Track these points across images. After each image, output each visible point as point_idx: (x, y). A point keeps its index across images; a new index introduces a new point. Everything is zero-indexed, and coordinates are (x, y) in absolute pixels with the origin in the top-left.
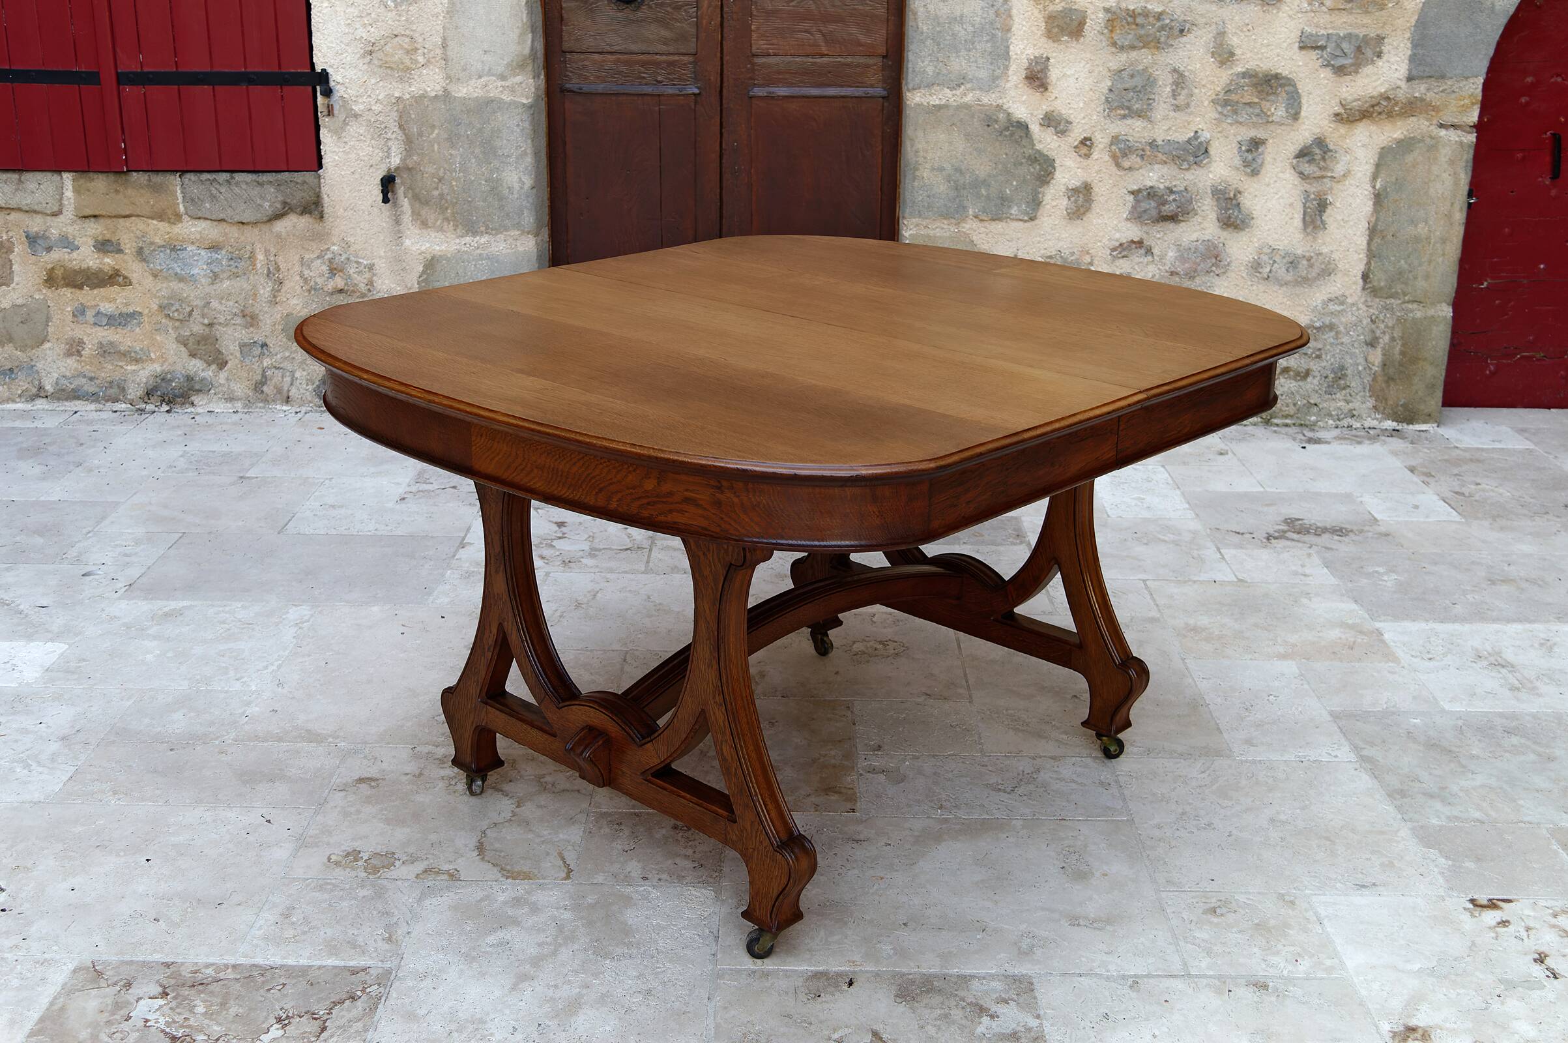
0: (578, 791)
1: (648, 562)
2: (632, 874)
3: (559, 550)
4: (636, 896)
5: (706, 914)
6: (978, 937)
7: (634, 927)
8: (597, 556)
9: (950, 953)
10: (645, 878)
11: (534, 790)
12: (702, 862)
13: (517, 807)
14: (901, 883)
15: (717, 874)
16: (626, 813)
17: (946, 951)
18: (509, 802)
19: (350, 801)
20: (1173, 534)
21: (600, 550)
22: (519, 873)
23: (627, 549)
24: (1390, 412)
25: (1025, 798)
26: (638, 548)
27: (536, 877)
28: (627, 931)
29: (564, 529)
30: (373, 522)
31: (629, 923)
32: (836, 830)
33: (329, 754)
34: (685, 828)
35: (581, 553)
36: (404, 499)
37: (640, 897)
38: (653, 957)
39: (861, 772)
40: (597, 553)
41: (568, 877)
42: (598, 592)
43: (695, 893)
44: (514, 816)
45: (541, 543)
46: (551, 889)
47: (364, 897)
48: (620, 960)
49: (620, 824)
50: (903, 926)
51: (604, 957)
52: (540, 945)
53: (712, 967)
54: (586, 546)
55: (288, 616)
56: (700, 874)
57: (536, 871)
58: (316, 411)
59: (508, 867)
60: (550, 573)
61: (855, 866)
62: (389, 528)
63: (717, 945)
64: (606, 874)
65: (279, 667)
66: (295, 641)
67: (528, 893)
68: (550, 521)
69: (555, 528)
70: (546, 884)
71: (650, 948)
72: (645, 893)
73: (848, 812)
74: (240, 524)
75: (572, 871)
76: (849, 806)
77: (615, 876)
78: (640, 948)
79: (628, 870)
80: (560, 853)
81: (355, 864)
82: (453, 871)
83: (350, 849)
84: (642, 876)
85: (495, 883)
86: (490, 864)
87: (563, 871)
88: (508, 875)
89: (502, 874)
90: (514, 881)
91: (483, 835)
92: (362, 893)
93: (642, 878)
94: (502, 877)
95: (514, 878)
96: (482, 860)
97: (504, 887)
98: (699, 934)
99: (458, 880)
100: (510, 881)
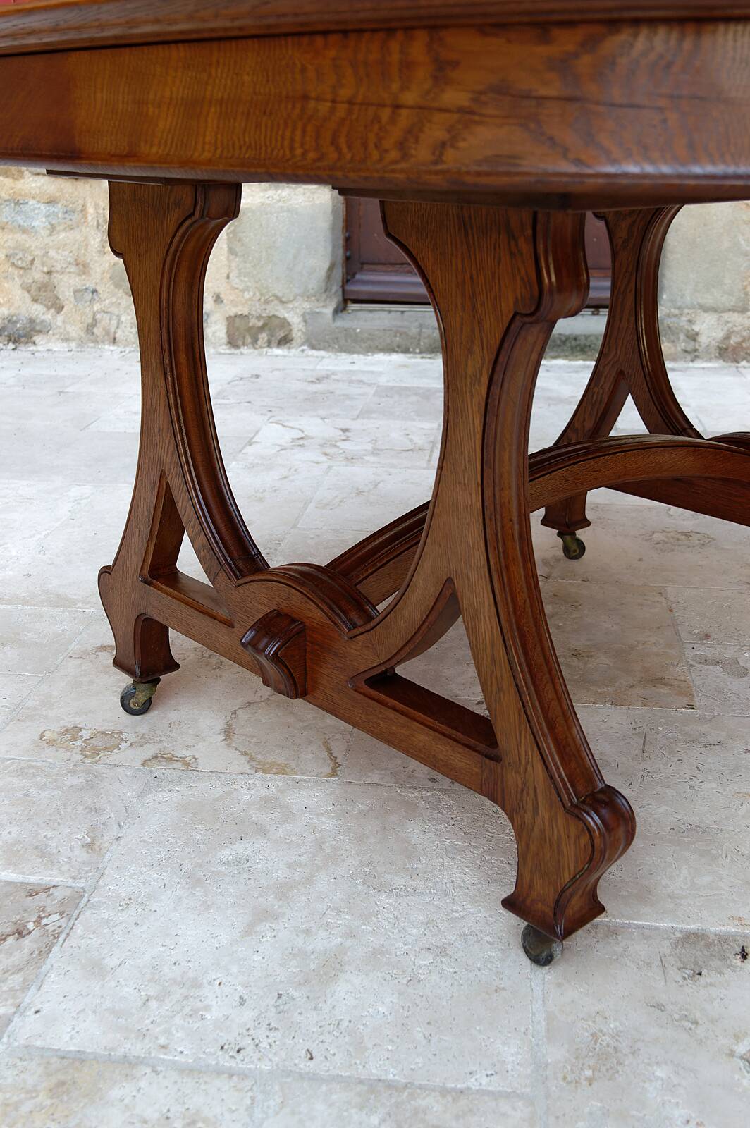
2: (417, 774)
4: (421, 804)
10: (433, 780)
19: (84, 671)
22: (271, 765)
27: (293, 771)
32: (675, 730)
33: (74, 620)
37: (427, 805)
39: (691, 662)
41: (334, 774)
46: (312, 789)
47: (72, 786)
48: (401, 896)
51: (378, 889)
57: (293, 764)
59: (260, 757)
61: (710, 777)
64: (383, 772)
66: (69, 514)
67: (282, 791)
68: (335, 428)
70: (305, 781)
72: (433, 800)
73: (686, 708)
75: (340, 765)
79: (412, 767)
80: (325, 743)
81: (71, 743)
82: (190, 758)
83: (70, 726)
84: (429, 777)
85: (240, 776)
86: (237, 751)
87: (329, 766)
88: (258, 766)
89: (251, 765)
90: (264, 775)
91: (233, 716)
92: (71, 780)
93: (430, 780)
94: (250, 769)
95: (265, 772)
96: (229, 745)
97: (251, 782)
98: (510, 862)
99: (194, 770)
100: (259, 774)
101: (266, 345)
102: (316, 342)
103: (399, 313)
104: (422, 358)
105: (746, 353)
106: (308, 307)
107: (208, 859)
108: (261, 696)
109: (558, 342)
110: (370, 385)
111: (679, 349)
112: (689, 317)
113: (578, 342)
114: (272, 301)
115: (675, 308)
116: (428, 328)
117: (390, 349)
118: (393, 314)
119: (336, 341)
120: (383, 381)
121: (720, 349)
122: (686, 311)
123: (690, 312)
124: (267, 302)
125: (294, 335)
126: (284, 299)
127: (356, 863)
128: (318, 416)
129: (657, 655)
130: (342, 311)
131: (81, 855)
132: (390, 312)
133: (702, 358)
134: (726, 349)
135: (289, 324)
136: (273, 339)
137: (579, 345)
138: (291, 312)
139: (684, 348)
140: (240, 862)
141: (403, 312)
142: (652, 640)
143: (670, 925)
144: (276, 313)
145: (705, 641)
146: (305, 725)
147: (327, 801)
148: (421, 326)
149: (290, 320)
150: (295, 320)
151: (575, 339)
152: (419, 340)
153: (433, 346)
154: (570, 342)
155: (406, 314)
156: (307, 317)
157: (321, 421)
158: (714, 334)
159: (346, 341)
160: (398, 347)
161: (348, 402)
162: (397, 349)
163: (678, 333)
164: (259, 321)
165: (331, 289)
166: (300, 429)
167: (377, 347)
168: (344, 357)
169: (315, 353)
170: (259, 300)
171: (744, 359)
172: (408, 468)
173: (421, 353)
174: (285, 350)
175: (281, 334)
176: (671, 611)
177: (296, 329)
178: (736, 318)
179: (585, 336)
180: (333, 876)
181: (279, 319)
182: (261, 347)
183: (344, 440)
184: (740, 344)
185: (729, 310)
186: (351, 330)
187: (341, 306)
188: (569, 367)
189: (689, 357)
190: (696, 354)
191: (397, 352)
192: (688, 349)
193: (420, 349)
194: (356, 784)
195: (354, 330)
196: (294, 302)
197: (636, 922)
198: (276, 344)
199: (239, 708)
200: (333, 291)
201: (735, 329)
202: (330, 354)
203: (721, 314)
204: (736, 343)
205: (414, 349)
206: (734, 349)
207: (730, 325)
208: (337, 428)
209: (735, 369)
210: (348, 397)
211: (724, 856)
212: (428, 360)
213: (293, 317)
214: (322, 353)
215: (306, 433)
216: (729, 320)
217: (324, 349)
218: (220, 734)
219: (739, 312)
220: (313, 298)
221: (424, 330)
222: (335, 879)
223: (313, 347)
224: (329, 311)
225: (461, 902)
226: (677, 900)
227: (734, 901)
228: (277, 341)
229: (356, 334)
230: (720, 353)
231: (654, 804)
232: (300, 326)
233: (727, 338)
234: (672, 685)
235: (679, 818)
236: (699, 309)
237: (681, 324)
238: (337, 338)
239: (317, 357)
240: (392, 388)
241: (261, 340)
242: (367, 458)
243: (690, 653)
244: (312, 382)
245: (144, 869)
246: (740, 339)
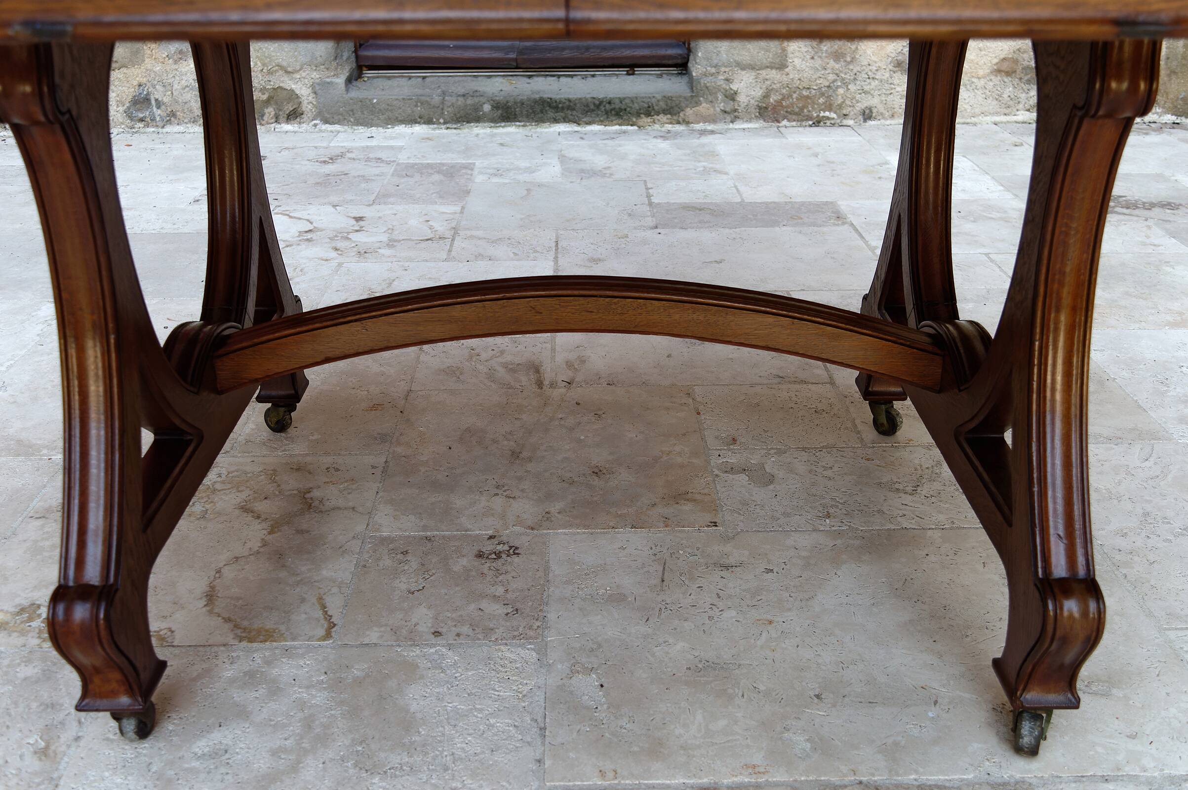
0: (353, 508)
1: (450, 251)
2: (420, 628)
3: (355, 242)
4: (423, 663)
5: (526, 689)
6: (930, 714)
7: (419, 715)
8: (395, 246)
9: (896, 744)
10: (437, 634)
11: (295, 510)
12: (518, 605)
13: (270, 533)
14: (798, 629)
15: (538, 623)
16: (414, 537)
17: (890, 741)
18: (260, 527)
19: (48, 532)
20: (998, 212)
21: (400, 241)
22: (259, 631)
23: (427, 240)
24: (1171, 105)
25: (933, 499)
26: (440, 238)
27: (282, 637)
28: (408, 723)
29: (362, 223)
30: (160, 221)
31: (412, 710)
32: (696, 552)
33: (38, 470)
34: (494, 556)
35: (378, 245)
36: (198, 201)
37: (429, 665)
38: (446, 769)
39: (716, 472)
40: (395, 243)
41: (328, 635)
42: (394, 280)
43: (508, 655)
44: (264, 545)
45: (336, 236)
46: (302, 656)
47: (25, 679)
48: (396, 776)
49: (405, 553)
50: (816, 700)
51: (371, 772)
52: (275, 753)
53: (537, 783)
54: (384, 238)
55: (39, 312)
56: (515, 623)
57: (283, 628)
58: (128, 132)
59: (245, 623)
60: (343, 263)
61: (730, 604)
62: (176, 226)
63: (543, 744)
64: (382, 629)
65: (9, 367)
66: (38, 338)
67: (268, 663)
68: (348, 217)
69: (353, 222)
70: (295, 648)
71: (442, 752)
72: (436, 657)
73: (708, 526)
74: (18, 226)
75: (335, 625)
76: (708, 517)
77: (394, 631)
78: (426, 753)
79: (414, 621)
80: (320, 599)
81: (28, 624)
82: (165, 631)
83: (26, 603)
84: (433, 630)
85: (222, 648)
86: (220, 618)
87: (323, 626)
88: (244, 635)
89: (235, 634)
90: (250, 645)
91: (217, 575)
92: (26, 671)
93: (433, 634)
94: (233, 638)
95: (251, 640)
96: (210, 612)
97: (234, 654)
98: (516, 724)
99: (169, 646)
100: (244, 644)
101: (273, 121)
102: (328, 116)
103: (420, 80)
104: (448, 128)
105: (787, 112)
106: (318, 76)
107: (181, 754)
108: (250, 549)
109: (592, 107)
110: (388, 163)
111: (718, 109)
112: (726, 75)
113: (613, 106)
114: (276, 71)
115: (711, 66)
116: (451, 96)
117: (411, 121)
118: (413, 81)
119: (351, 113)
120: (403, 158)
121: (760, 108)
122: (723, 69)
123: (727, 70)
124: (270, 72)
125: (304, 109)
126: (289, 69)
127: (347, 742)
128: (330, 203)
129: (682, 466)
130: (356, 80)
131: (32, 764)
132: (410, 78)
133: (742, 119)
134: (766, 108)
135: (297, 97)
136: (281, 113)
137: (614, 109)
138: (299, 83)
139: (722, 108)
140: (218, 754)
141: (424, 78)
142: (677, 449)
143: (682, 781)
144: (281, 85)
145: (732, 447)
146: (298, 579)
147: (318, 670)
148: (444, 93)
149: (298, 92)
150: (303, 91)
151: (610, 103)
152: (442, 109)
153: (458, 115)
154: (605, 106)
155: (428, 80)
156: (317, 88)
157: (332, 209)
158: (753, 93)
159: (363, 113)
160: (420, 117)
161: (363, 185)
162: (419, 120)
163: (716, 93)
164: (264, 94)
165: (342, 56)
166: (308, 220)
167: (397, 118)
168: (361, 131)
169: (329, 127)
170: (262, 70)
171: (784, 118)
172: (427, 261)
173: (445, 123)
174: (296, 125)
175: (289, 108)
176: (699, 413)
177: (306, 102)
178: (773, 74)
179: (619, 98)
180: (322, 761)
181: (285, 92)
182: (268, 123)
183: (357, 231)
184: (779, 102)
185: (767, 67)
186: (368, 101)
187: (356, 73)
188: (604, 133)
189: (728, 118)
190: (736, 114)
191: (419, 123)
192: (728, 109)
193: (444, 119)
194: (352, 646)
195: (371, 100)
196: (300, 72)
197: (646, 782)
198: (285, 119)
199: (225, 565)
200: (345, 58)
201: (774, 86)
202: (346, 127)
203: (758, 72)
204: (775, 101)
205: (438, 120)
206: (774, 108)
207: (768, 83)
208: (351, 217)
209: (776, 129)
210: (365, 179)
211: (740, 694)
212: (455, 131)
213: (301, 88)
214: (337, 127)
215: (314, 224)
216: (768, 77)
217: (338, 122)
218: (201, 598)
219: (777, 68)
220: (323, 67)
221: (446, 98)
222: (324, 763)
223: (326, 121)
224: (341, 80)
225: (461, 777)
226: (690, 751)
227: (748, 746)
228: (286, 116)
229: (373, 104)
230: (759, 113)
231: (671, 641)
232: (310, 98)
233: (766, 96)
234: (695, 500)
235: (696, 654)
236: (736, 67)
237: (719, 84)
238: (352, 111)
239: (332, 132)
240: (413, 166)
241: (267, 115)
242: (381, 251)
243: (715, 461)
244: (324, 162)
245: (107, 774)
246: (780, 97)
